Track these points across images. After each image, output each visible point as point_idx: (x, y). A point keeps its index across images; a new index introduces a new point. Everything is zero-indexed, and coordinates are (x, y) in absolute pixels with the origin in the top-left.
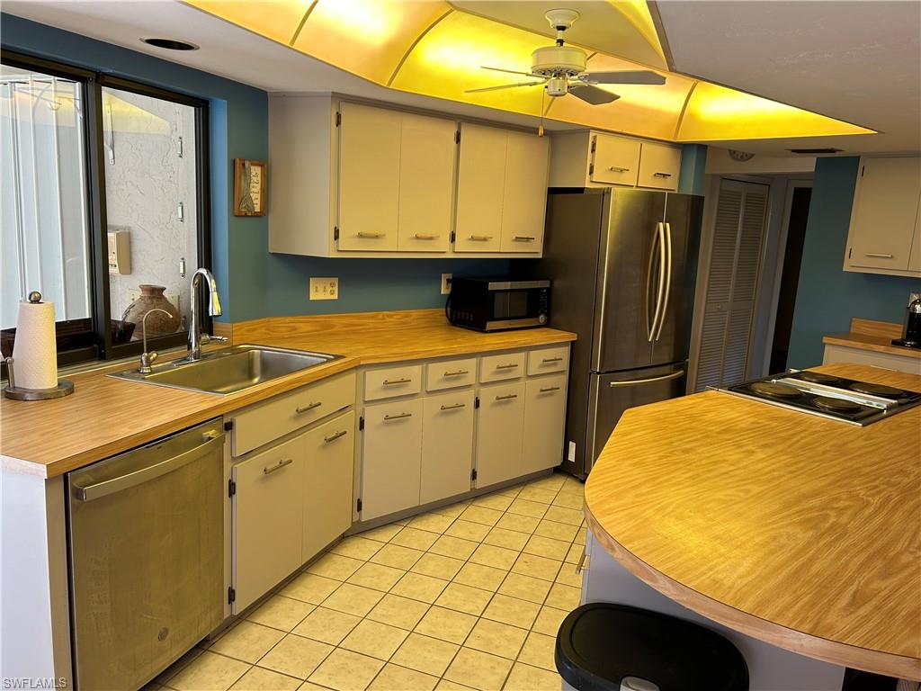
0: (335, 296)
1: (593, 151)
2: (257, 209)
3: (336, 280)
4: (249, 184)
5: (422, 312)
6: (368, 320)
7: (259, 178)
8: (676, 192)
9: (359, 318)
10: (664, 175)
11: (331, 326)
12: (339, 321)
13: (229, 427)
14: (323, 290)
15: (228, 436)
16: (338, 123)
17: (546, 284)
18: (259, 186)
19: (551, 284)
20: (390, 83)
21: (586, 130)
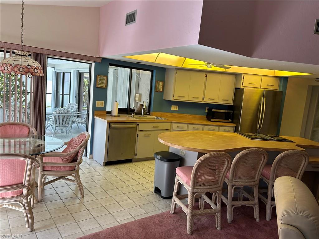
0: (177, 110)
1: (243, 79)
2: (161, 90)
3: (178, 106)
4: (159, 86)
5: (200, 116)
6: (185, 116)
7: (162, 85)
8: (278, 90)
9: (182, 115)
10: (272, 85)
11: (175, 116)
12: (177, 115)
13: (138, 125)
14: (174, 108)
15: (138, 126)
16: (176, 74)
17: (232, 112)
18: (162, 86)
19: (234, 112)
20: (182, 66)
21: (241, 74)
